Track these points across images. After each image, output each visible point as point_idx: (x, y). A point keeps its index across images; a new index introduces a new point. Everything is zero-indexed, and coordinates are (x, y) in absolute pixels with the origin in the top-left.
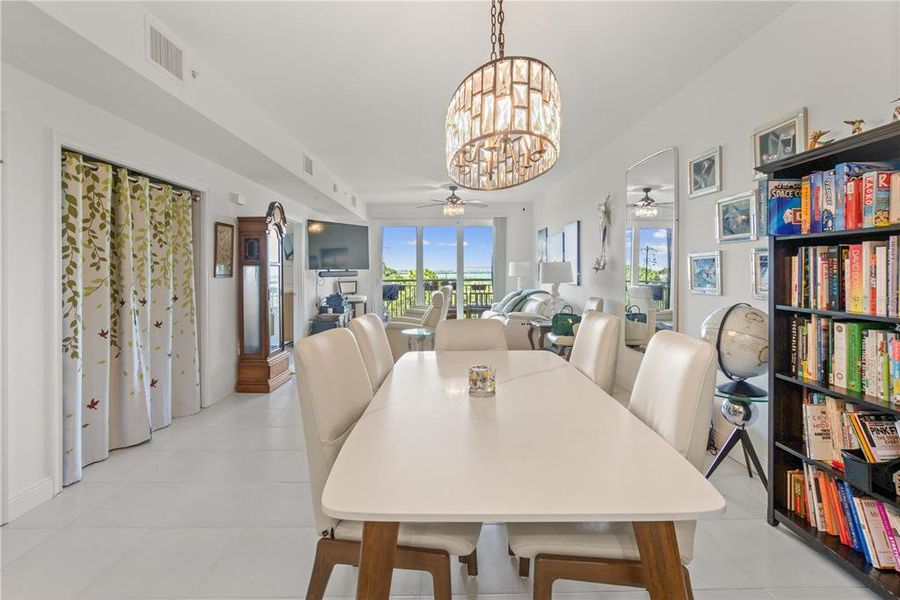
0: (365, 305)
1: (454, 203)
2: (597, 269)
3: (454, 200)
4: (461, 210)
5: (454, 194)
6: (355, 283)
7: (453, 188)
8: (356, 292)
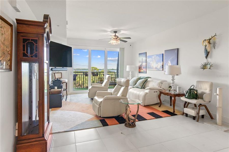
0: (67, 83)
1: (116, 39)
4: (119, 42)
5: (115, 35)
6: (61, 73)
7: (115, 32)
8: (61, 78)
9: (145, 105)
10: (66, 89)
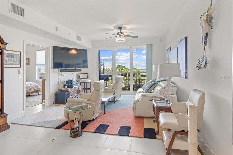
0: (90, 83)
1: (120, 35)
2: (199, 68)
3: (120, 34)
4: (124, 39)
5: (120, 31)
6: (88, 74)
7: (120, 28)
8: (87, 78)
9: (137, 116)
10: (90, 88)
